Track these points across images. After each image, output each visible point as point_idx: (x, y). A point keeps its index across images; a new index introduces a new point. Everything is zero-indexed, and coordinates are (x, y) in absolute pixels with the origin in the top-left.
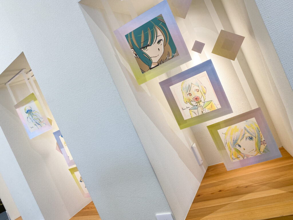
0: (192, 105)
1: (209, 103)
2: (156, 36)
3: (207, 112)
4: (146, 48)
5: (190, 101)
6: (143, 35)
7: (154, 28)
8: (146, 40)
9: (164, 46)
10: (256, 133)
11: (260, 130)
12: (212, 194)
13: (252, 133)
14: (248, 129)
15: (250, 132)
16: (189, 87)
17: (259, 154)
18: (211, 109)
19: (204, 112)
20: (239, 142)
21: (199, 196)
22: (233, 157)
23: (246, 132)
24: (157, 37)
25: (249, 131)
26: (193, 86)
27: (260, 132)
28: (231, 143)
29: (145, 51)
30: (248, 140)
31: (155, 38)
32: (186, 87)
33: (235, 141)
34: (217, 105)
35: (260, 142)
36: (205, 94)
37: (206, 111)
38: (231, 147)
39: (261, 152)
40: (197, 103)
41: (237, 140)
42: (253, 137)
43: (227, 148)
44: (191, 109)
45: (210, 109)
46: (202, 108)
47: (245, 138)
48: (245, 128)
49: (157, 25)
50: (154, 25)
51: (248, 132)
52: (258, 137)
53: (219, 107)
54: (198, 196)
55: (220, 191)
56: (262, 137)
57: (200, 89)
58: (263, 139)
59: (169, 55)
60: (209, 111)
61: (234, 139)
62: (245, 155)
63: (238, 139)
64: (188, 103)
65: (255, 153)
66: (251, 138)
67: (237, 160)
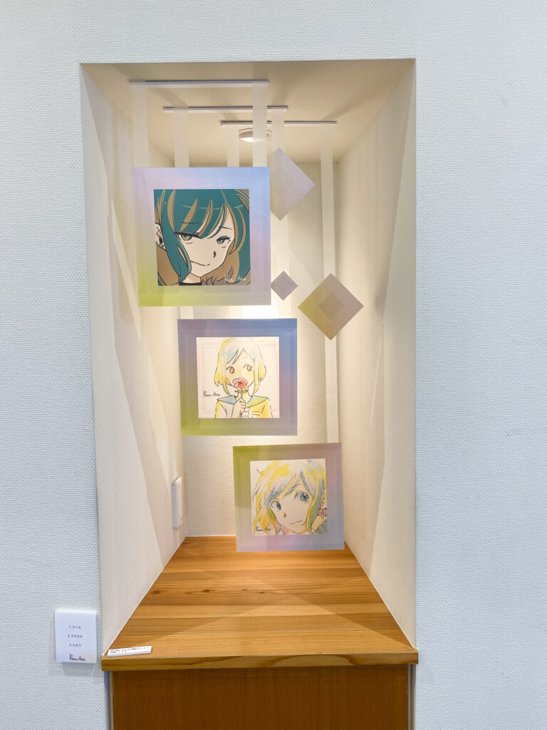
0: (228, 393)
1: (261, 400)
2: (219, 225)
3: (250, 417)
4: (189, 237)
5: (226, 384)
6: (193, 208)
7: (222, 208)
8: (197, 222)
9: (229, 253)
10: (317, 491)
11: (325, 486)
12: (187, 593)
13: (310, 487)
14: (306, 476)
15: (308, 485)
16: (236, 356)
17: (307, 533)
18: (260, 414)
19: (244, 414)
20: (280, 499)
21: (157, 592)
22: (258, 525)
23: (301, 482)
24: (221, 227)
25: (307, 480)
26: (244, 354)
27: (325, 490)
28: (265, 495)
29: (184, 242)
30: (298, 498)
31: (217, 228)
32: (230, 351)
33: (274, 493)
34: (273, 410)
35: (318, 510)
36: (260, 379)
37: (249, 414)
38: (263, 503)
39: (313, 531)
40: (238, 392)
41: (278, 493)
42: (310, 496)
43: (254, 504)
44: (222, 400)
45: (258, 413)
46: (244, 407)
47: (294, 493)
48: (302, 473)
49: (232, 205)
50: (226, 202)
51: (305, 484)
52: (318, 498)
53: (276, 415)
54: (154, 592)
55: (207, 591)
56: (325, 500)
57: (255, 368)
58: (325, 506)
59: (230, 274)
60: (254, 417)
61: (274, 488)
62: (282, 528)
63: (281, 492)
64: (221, 387)
65: (300, 529)
66: (305, 497)
67: (263, 534)
